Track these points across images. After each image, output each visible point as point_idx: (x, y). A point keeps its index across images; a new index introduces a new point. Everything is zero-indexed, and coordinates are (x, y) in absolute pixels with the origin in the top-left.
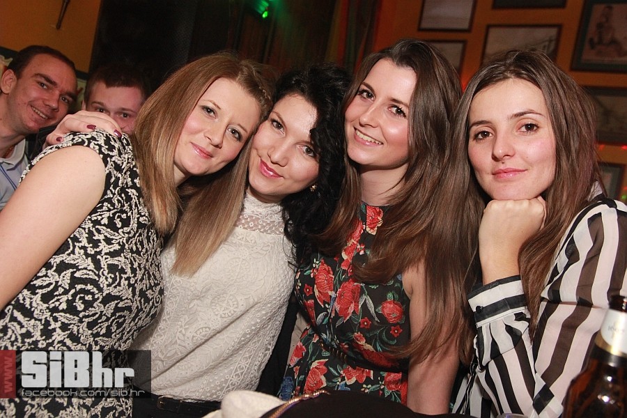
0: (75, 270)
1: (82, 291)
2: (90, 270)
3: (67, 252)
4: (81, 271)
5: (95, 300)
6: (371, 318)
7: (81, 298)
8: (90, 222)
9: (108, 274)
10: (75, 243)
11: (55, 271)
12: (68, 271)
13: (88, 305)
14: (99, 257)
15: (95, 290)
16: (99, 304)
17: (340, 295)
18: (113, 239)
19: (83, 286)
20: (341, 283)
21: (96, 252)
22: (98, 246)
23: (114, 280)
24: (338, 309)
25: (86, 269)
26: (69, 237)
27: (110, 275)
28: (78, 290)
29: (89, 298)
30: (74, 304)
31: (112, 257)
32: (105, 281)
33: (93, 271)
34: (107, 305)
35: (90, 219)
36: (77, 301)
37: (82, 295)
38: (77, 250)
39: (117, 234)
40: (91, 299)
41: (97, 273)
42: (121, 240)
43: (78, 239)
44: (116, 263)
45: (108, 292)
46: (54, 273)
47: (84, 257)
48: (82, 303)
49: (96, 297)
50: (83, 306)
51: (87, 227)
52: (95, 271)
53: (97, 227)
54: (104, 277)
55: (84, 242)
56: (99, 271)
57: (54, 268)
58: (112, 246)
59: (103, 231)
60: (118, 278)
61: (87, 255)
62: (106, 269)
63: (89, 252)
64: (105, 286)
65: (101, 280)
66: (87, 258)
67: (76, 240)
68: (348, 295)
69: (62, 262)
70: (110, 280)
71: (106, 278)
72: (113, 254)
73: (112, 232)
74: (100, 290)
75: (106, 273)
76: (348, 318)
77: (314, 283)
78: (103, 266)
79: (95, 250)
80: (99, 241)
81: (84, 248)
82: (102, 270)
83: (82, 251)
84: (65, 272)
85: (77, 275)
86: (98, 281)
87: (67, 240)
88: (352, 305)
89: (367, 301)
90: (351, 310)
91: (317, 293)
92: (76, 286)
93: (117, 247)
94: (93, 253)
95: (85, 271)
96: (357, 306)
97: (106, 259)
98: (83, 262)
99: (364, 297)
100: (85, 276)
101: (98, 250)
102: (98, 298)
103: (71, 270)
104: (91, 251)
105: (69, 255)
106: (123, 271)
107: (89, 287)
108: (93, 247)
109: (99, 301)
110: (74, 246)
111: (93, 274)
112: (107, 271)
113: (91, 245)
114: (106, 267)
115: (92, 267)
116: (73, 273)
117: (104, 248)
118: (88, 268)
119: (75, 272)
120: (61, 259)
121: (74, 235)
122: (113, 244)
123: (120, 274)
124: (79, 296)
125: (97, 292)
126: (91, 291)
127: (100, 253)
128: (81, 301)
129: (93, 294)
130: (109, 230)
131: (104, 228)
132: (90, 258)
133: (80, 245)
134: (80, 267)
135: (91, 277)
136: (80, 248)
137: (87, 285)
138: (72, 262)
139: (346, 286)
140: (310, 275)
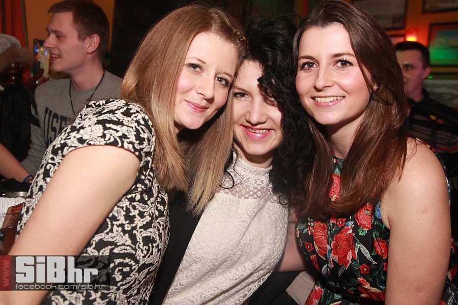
0: (113, 247)
1: (121, 264)
2: (127, 246)
3: (106, 231)
4: (119, 248)
5: (131, 271)
6: (369, 263)
7: (119, 271)
8: (126, 200)
9: (143, 246)
10: (114, 222)
11: (94, 248)
12: (107, 248)
13: (125, 275)
14: (135, 232)
15: (133, 263)
16: (135, 273)
17: (336, 246)
18: (145, 212)
19: (121, 260)
20: (332, 236)
21: (132, 227)
22: (133, 222)
23: (148, 250)
24: (336, 259)
25: (123, 245)
26: (107, 217)
27: (145, 247)
28: (116, 264)
29: (127, 269)
30: (113, 276)
31: (145, 230)
32: (141, 253)
33: (130, 246)
34: (141, 273)
35: (126, 198)
36: (116, 273)
37: (121, 268)
38: (115, 228)
39: (147, 206)
40: (128, 270)
41: (134, 247)
42: (150, 211)
43: (116, 217)
44: (149, 234)
45: (143, 262)
46: (93, 251)
47: (122, 234)
48: (120, 275)
49: (133, 268)
50: (121, 277)
51: (124, 205)
52: (132, 245)
53: (133, 204)
54: (140, 250)
55: (122, 220)
56: (135, 245)
57: (94, 246)
58: (144, 219)
59: (138, 207)
60: (151, 248)
61: (124, 232)
62: (141, 242)
63: (126, 228)
64: (141, 258)
65: (138, 253)
66: (124, 235)
67: (114, 218)
68: (344, 244)
69: (101, 240)
70: (145, 252)
71: (142, 251)
72: (146, 227)
73: (143, 205)
74: (137, 262)
75: (141, 246)
76: (348, 265)
77: (314, 240)
78: (138, 240)
79: (132, 225)
80: (134, 216)
81: (122, 225)
82: (138, 244)
83: (120, 229)
84: (104, 249)
85: (116, 251)
86: (135, 254)
87: (105, 220)
88: (350, 253)
89: (361, 249)
90: (349, 258)
91: (317, 249)
92: (115, 260)
93: (148, 219)
94: (129, 229)
95: (123, 247)
96: (353, 253)
97: (141, 232)
98: (121, 238)
99: (358, 246)
100: (123, 251)
101: (134, 225)
102: (135, 269)
103: (110, 247)
104: (128, 227)
105: (107, 233)
106: (154, 241)
107: (127, 260)
108: (129, 223)
109: (135, 271)
110: (112, 225)
111: (130, 248)
112: (142, 244)
113: (128, 222)
114: (141, 241)
115: (129, 242)
116: (111, 250)
117: (139, 222)
118: (126, 244)
119: (114, 249)
120: (100, 238)
121: (113, 215)
122: (145, 216)
123: (152, 244)
124: (117, 269)
125: (134, 264)
126: (129, 263)
127: (134, 228)
128: (120, 273)
129: (131, 266)
130: (141, 204)
131: (137, 203)
132: (127, 235)
133: (118, 223)
134: (118, 244)
135: (128, 251)
136: (118, 226)
137: (125, 259)
138: (111, 240)
139: (339, 237)
140: (307, 233)
